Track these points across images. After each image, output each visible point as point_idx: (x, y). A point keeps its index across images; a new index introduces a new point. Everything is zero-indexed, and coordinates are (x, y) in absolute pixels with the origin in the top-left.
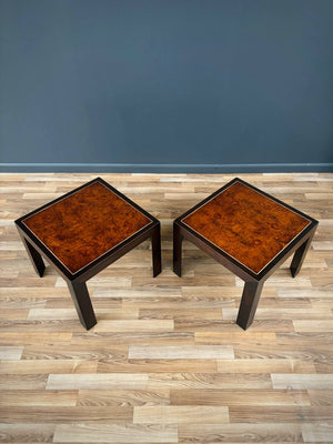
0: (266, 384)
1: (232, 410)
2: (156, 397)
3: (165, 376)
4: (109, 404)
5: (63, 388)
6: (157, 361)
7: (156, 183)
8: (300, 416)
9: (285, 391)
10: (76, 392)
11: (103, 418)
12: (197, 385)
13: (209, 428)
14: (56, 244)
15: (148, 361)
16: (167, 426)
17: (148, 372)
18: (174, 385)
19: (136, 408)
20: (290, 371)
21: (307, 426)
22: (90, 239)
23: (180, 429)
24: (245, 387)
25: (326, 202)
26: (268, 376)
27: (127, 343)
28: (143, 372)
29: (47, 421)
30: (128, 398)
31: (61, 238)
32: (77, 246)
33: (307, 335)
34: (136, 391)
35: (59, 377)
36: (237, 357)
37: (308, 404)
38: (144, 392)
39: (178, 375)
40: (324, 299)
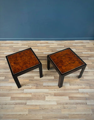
0: (77, 91)
1: (69, 97)
2: (51, 94)
3: (53, 90)
4: (39, 96)
5: (28, 92)
6: (50, 86)
7: (47, 43)
8: (86, 99)
9: (82, 93)
10: (31, 93)
11: (38, 99)
12: (61, 92)
13: (64, 101)
14: (13, 65)
15: (48, 86)
16: (54, 101)
17: (48, 89)
18: (55, 92)
19: (46, 97)
20: (83, 88)
21: (88, 101)
22: (22, 65)
23: (57, 102)
24: (72, 92)
25: (91, 48)
26: (78, 89)
27: (42, 82)
28: (47, 89)
29: (25, 100)
30: (44, 95)
31: (15, 63)
32: (18, 67)
33: (87, 80)
34: (46, 93)
35: (27, 90)
36: (70, 85)
37: (88, 96)
38: (48, 93)
39: (56, 90)
40: (92, 71)
